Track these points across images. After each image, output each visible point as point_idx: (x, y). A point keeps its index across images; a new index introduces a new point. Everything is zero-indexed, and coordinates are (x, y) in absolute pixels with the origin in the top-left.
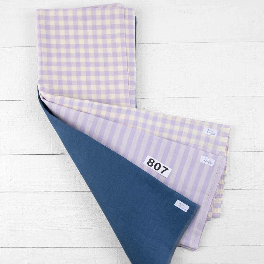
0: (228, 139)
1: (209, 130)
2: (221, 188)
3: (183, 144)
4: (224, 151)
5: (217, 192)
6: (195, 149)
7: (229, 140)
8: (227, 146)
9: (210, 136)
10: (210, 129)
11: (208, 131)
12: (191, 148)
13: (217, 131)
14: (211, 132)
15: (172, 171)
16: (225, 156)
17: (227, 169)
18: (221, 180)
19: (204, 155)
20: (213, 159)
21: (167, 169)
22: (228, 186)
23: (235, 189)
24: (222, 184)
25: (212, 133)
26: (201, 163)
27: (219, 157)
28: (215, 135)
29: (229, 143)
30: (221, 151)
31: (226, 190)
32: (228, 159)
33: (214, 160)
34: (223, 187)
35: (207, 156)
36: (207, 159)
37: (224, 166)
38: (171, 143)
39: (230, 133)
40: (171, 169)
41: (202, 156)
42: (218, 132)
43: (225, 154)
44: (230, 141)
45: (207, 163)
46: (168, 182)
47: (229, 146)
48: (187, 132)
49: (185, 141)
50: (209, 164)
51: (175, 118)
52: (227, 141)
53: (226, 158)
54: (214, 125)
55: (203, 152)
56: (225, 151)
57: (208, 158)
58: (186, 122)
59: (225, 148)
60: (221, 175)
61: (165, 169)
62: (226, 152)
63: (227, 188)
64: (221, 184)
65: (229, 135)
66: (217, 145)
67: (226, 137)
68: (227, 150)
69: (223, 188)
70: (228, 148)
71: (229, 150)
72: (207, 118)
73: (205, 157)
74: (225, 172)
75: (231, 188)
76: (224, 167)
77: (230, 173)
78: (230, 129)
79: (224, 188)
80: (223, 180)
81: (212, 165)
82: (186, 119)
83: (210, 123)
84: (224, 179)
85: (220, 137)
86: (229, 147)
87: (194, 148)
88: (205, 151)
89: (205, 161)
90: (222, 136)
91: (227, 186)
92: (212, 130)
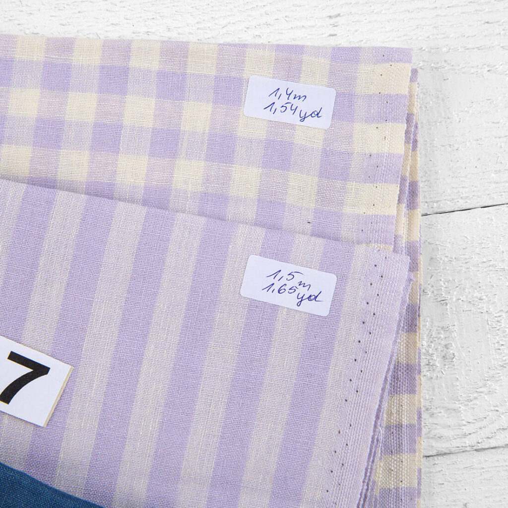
0: (407, 132)
1: (282, 91)
2: (399, 449)
3: (132, 201)
4: (393, 211)
5: (379, 476)
6: (203, 220)
7: (412, 141)
8: (403, 179)
9: (293, 127)
10: (283, 85)
11: (273, 99)
12: (180, 216)
13: (333, 92)
14: (296, 102)
15: (71, 380)
16: (403, 243)
17: (425, 323)
18: (396, 398)
19: (263, 254)
20: (321, 269)
21: (39, 370)
22: (444, 432)
23: (493, 443)
24: (405, 422)
25: (305, 107)
26: (254, 306)
27: (360, 250)
28: (324, 122)
29: (414, 160)
30: (371, 212)
31: (439, 460)
32: (422, 260)
33: (332, 278)
34: (413, 442)
35: (282, 255)
36: (285, 273)
37: (399, 303)
38: (50, 203)
39: (417, 90)
40: (68, 368)
41: (255, 261)
42: (338, 95)
43: (403, 231)
44: (420, 145)
45: (288, 301)
46: (58, 452)
47: (420, 177)
48: (149, 123)
49: (141, 183)
50: (299, 305)
51: (65, 45)
52: (399, 147)
53: (412, 251)
54: (305, 57)
55: (260, 232)
56: (398, 210)
57: (291, 268)
58: (133, 63)
59: (395, 189)
60: (383, 368)
61: (30, 370)
62: (404, 220)
63: (442, 446)
64: (399, 426)
65: (411, 105)
66: (345, 176)
67: (395, 120)
68: (412, 205)
69: (413, 451)
70: (413, 192)
71: (421, 198)
72: (268, 25)
73: (274, 265)
74: (411, 345)
75: (468, 441)
76: (396, 313)
77: (446, 346)
78: (415, 72)
79: (425, 445)
80: (405, 397)
81: (322, 308)
82: (130, 42)
83: (279, 48)
84: (412, 391)
85: (358, 126)
86: (421, 185)
87: (201, 214)
88: (273, 227)
89: (276, 287)
90: (368, 120)
91: (440, 431)
92: (298, 88)
